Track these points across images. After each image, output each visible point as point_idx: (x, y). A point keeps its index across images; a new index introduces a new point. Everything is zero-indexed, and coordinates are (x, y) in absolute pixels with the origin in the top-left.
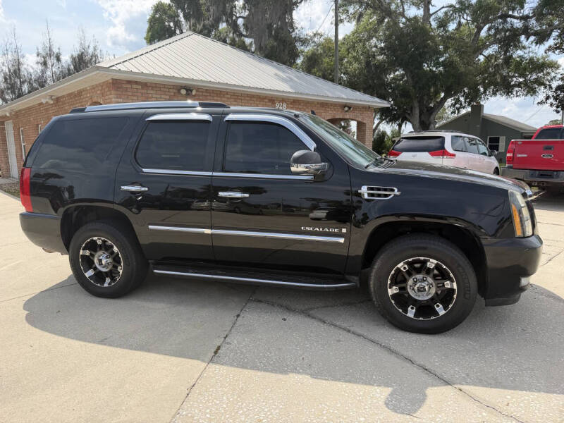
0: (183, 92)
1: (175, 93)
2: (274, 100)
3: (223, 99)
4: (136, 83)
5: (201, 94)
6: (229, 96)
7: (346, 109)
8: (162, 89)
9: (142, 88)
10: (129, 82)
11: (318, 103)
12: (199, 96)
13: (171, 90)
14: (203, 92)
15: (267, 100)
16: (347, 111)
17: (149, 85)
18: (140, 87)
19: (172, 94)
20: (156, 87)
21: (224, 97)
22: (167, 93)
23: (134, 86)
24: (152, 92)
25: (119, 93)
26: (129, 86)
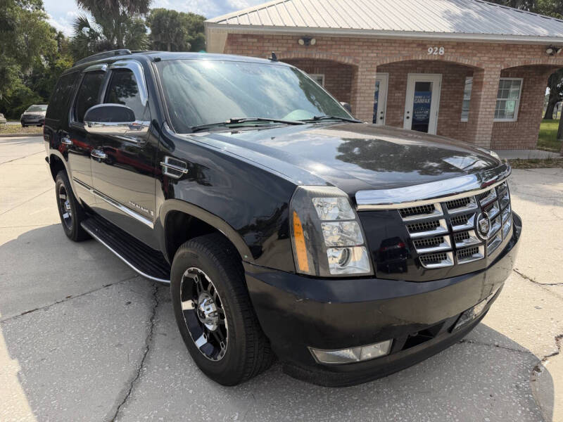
0: (301, 42)
1: (293, 44)
2: (425, 45)
3: (352, 47)
4: (252, 36)
5: (325, 43)
6: (361, 43)
7: (550, 51)
8: (279, 41)
9: (259, 41)
10: (245, 36)
11: (499, 45)
12: (322, 45)
13: (289, 41)
14: (327, 41)
15: (414, 45)
16: (551, 54)
17: (265, 37)
18: (256, 40)
19: (291, 45)
20: (273, 39)
21: (354, 45)
22: (285, 45)
23: (250, 40)
24: (268, 44)
25: (235, 47)
26: (245, 40)
